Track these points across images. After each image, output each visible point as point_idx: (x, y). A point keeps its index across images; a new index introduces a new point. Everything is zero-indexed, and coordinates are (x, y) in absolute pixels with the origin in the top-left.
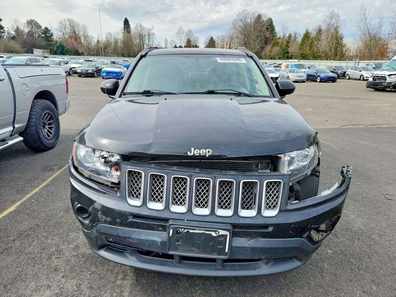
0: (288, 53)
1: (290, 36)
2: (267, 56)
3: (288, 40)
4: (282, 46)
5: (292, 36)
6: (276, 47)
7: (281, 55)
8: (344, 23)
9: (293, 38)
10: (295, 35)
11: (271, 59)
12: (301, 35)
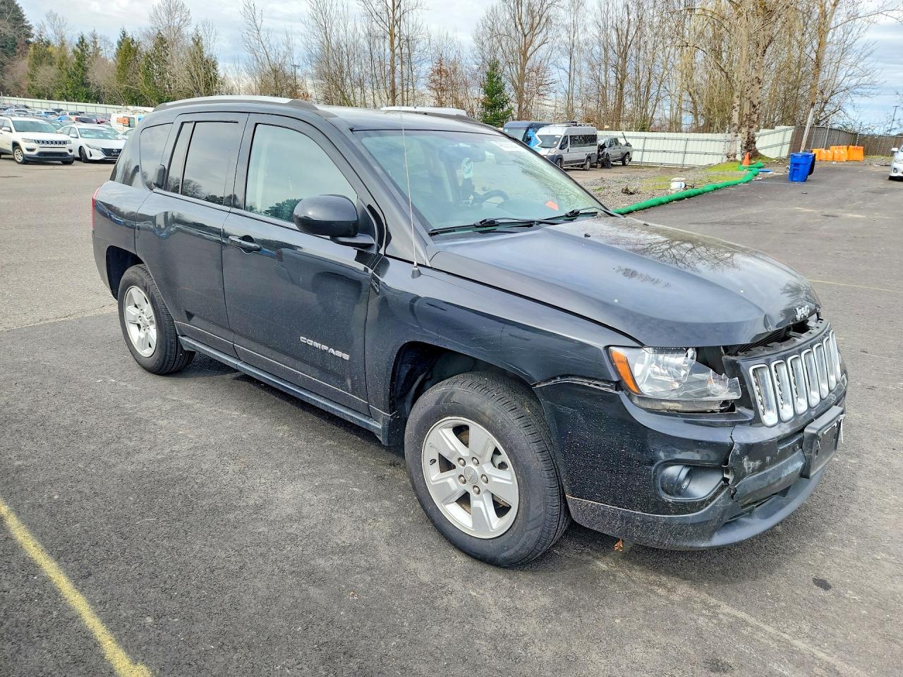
0: (86, 85)
1: (82, 41)
2: (24, 87)
3: (79, 51)
4: (64, 65)
5: (87, 41)
6: (47, 68)
7: (67, 89)
8: (213, 33)
9: (91, 49)
10: (95, 42)
11: (39, 98)
12: (113, 45)
